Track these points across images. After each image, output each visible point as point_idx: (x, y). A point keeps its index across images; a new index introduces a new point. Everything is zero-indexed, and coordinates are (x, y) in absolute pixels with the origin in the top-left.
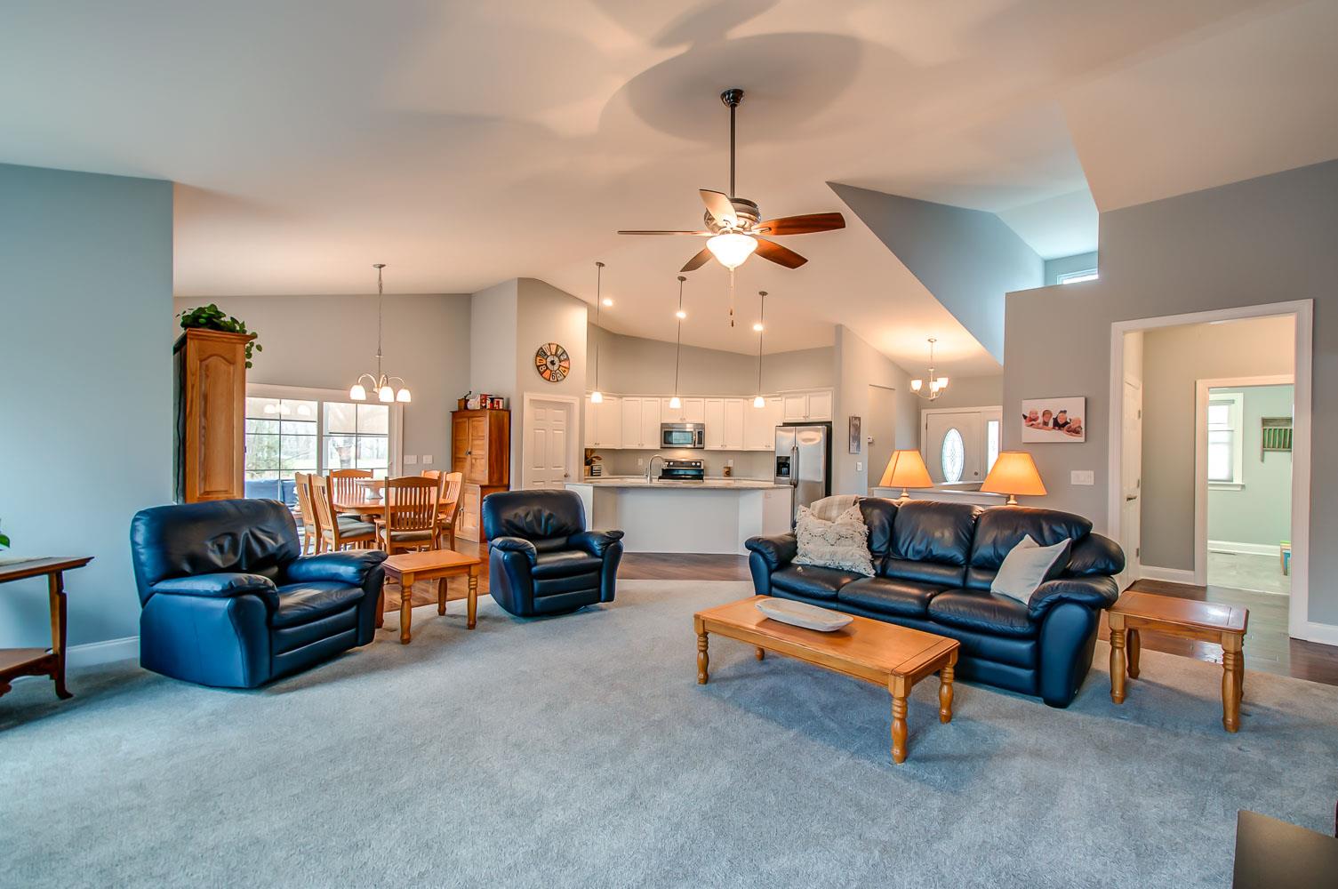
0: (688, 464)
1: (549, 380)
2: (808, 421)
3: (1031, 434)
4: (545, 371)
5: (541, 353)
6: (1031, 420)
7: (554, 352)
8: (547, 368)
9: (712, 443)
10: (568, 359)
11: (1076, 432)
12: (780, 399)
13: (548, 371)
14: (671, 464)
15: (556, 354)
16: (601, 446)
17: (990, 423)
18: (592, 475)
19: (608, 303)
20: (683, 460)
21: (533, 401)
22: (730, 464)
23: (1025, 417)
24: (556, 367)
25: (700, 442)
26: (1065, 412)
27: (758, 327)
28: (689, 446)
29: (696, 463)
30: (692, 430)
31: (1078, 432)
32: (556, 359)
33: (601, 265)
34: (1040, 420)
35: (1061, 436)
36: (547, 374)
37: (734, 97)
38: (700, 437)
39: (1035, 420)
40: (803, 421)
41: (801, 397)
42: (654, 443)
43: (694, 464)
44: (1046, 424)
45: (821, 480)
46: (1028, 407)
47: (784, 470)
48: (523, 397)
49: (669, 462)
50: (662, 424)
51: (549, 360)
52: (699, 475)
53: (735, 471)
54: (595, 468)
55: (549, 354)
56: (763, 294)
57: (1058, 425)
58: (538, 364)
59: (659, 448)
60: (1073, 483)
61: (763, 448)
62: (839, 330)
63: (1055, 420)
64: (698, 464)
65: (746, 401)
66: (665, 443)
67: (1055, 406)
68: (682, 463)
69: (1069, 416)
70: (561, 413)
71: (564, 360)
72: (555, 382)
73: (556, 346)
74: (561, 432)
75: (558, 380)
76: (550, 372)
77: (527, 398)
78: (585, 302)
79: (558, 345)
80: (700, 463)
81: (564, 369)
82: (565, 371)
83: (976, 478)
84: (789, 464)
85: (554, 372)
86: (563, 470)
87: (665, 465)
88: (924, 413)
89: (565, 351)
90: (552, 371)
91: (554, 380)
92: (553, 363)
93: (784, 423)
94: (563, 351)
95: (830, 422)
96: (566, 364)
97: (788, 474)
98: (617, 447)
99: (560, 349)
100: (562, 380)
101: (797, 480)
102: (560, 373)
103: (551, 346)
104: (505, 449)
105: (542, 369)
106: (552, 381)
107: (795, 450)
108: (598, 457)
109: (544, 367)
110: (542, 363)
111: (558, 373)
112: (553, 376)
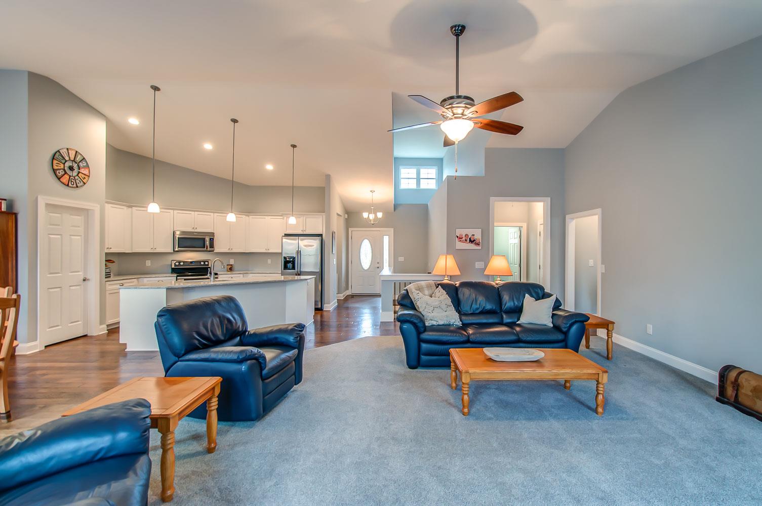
0: (197, 264)
1: (68, 185)
2: (305, 233)
3: (460, 245)
4: (63, 176)
5: (56, 156)
6: (460, 238)
7: (72, 158)
8: (66, 173)
9: (221, 247)
10: (87, 167)
11: (478, 244)
12: (281, 217)
13: (67, 177)
14: (182, 264)
15: (74, 161)
17: (385, 237)
20: (193, 260)
21: (48, 205)
22: (232, 262)
23: (457, 237)
24: (75, 174)
25: (211, 246)
26: (474, 235)
27: (269, 167)
28: (201, 250)
29: (204, 262)
30: (204, 237)
31: (479, 245)
32: (75, 166)
33: (156, 89)
34: (464, 239)
35: (472, 246)
36: (65, 179)
37: (459, 31)
38: (211, 241)
39: (461, 238)
40: (302, 233)
41: (299, 217)
42: (167, 247)
43: (202, 263)
44: (466, 240)
45: (318, 271)
46: (459, 232)
47: (290, 265)
48: (36, 200)
49: (180, 263)
50: (175, 232)
51: (67, 164)
52: (204, 271)
53: (235, 267)
55: (67, 158)
56: (294, 146)
57: (471, 241)
58: (54, 168)
59: (172, 251)
60: (476, 267)
61: (263, 251)
62: (328, 178)
63: (470, 239)
64: (207, 263)
65: (247, 217)
66: (178, 247)
67: (470, 232)
68: (191, 262)
69: (476, 237)
70: (78, 219)
71: (84, 167)
72: (75, 188)
73: (74, 153)
74: (79, 237)
75: (77, 187)
76: (68, 177)
77: (42, 202)
78: (103, 114)
79: (76, 152)
80: (208, 262)
81: (83, 176)
82: (85, 178)
83: (378, 265)
84: (293, 263)
85: (73, 178)
86: (81, 275)
87: (175, 265)
88: (350, 230)
89: (84, 158)
90: (70, 176)
91: (73, 186)
92: (71, 168)
93: (285, 234)
94: (82, 158)
95: (322, 235)
96: (86, 172)
97: (294, 268)
98: (128, 250)
99: (79, 156)
100: (81, 186)
101: (300, 272)
102: (79, 179)
103: (69, 151)
104: (10, 256)
105: (59, 173)
106: (71, 187)
107: (299, 252)
108: (111, 260)
109: (62, 172)
110: (59, 168)
111: (77, 179)
112: (71, 181)
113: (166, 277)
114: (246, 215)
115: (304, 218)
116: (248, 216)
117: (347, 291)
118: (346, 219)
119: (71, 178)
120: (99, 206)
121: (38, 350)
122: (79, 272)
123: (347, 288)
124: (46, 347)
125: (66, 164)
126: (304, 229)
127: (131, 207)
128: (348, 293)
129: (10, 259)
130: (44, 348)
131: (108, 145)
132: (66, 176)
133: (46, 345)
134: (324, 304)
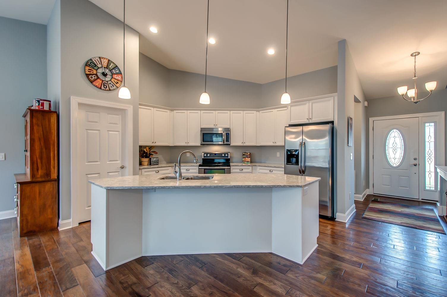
0: (220, 155)
1: (100, 88)
2: (311, 122)
4: (95, 80)
5: (88, 64)
7: (105, 66)
8: (98, 78)
9: (235, 141)
10: (120, 73)
14: (208, 155)
15: (107, 68)
16: (158, 144)
18: (150, 164)
19: (154, 30)
20: (217, 153)
21: (80, 105)
24: (108, 78)
25: (227, 141)
27: (271, 52)
28: (220, 143)
29: (225, 154)
30: (222, 132)
32: (107, 71)
36: (98, 83)
38: (227, 136)
40: (307, 122)
41: (305, 104)
42: (196, 141)
43: (223, 155)
45: (328, 166)
47: (294, 160)
48: (69, 100)
49: (207, 154)
50: (201, 128)
51: (100, 71)
52: (227, 162)
54: (153, 160)
55: (99, 66)
58: (88, 73)
59: (200, 145)
61: (271, 144)
64: (226, 155)
66: (203, 141)
68: (215, 154)
70: (117, 118)
71: (117, 74)
72: (107, 90)
73: (107, 61)
74: (117, 133)
75: (110, 90)
76: (101, 82)
77: (75, 101)
78: (134, 30)
79: (109, 60)
80: (228, 154)
81: (116, 81)
82: (117, 83)
83: (416, 162)
84: (297, 156)
85: (106, 82)
86: (119, 163)
87: (204, 156)
88: (371, 120)
89: (117, 66)
90: (103, 81)
91: (106, 89)
92: (104, 75)
93: (289, 125)
94: (115, 66)
95: (332, 122)
96: (119, 77)
97: (297, 163)
98: (171, 144)
99: (112, 64)
100: (114, 89)
101: (305, 167)
102: (112, 84)
103: (102, 60)
104: (52, 147)
105: (92, 77)
106: (103, 90)
107: (303, 144)
108: (155, 152)
109: (94, 77)
110: (92, 73)
111: (110, 84)
112: (104, 85)
113: (192, 166)
114: (257, 111)
115: (310, 104)
116: (259, 111)
117: (368, 190)
118: (366, 107)
119: (104, 82)
120: (132, 106)
121: (71, 227)
122: (117, 161)
123: (367, 186)
124: (80, 224)
125: (98, 70)
126: (310, 117)
127: (172, 110)
128: (369, 192)
129: (52, 150)
130: (78, 225)
131: (141, 54)
132: (98, 80)
133: (79, 222)
134: (337, 212)
